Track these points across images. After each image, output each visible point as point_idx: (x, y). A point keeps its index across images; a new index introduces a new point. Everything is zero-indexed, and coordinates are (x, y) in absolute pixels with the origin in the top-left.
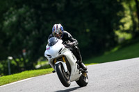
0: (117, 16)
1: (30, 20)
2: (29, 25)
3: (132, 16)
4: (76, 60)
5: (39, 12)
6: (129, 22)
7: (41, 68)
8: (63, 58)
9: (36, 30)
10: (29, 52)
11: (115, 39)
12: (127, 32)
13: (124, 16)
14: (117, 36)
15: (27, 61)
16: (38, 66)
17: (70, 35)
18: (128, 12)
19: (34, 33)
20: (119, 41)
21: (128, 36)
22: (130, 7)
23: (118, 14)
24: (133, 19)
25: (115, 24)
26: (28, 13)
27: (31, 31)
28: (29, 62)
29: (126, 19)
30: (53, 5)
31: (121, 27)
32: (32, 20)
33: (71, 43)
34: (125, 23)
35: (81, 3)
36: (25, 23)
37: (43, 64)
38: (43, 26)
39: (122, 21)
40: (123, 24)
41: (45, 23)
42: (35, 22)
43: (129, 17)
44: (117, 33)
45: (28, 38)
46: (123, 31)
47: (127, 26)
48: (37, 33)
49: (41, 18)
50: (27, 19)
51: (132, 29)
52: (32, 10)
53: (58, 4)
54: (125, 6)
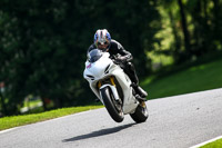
0: (149, 28)
1: (11, 35)
2: (9, 44)
3: (174, 27)
4: (130, 83)
5: (26, 23)
6: (168, 37)
7: (27, 113)
8: (111, 79)
9: (21, 52)
10: (10, 86)
11: (148, 66)
12: (166, 53)
13: (160, 29)
14: (150, 60)
15: (6, 101)
16: (25, 109)
17: (120, 46)
18: (168, 22)
19: (17, 56)
20: (154, 69)
21: (168, 60)
22: (170, 14)
23: (152, 25)
24: (175, 32)
25: (146, 41)
26: (8, 25)
27: (13, 53)
28: (9, 103)
29: (164, 32)
30: (47, 11)
31: (156, 45)
32: (15, 36)
33: (122, 58)
34: (162, 39)
35: (92, 8)
36: (4, 40)
37: (32, 105)
38: (31, 45)
39: (158, 35)
40: (159, 41)
41: (35, 40)
42: (19, 38)
43: (170, 30)
44: (150, 55)
45: (7, 63)
46: (159, 53)
47: (166, 44)
48: (22, 56)
49: (28, 32)
50: (6, 33)
51: (174, 49)
52: (14, 20)
53: (56, 10)
54: (162, 11)
